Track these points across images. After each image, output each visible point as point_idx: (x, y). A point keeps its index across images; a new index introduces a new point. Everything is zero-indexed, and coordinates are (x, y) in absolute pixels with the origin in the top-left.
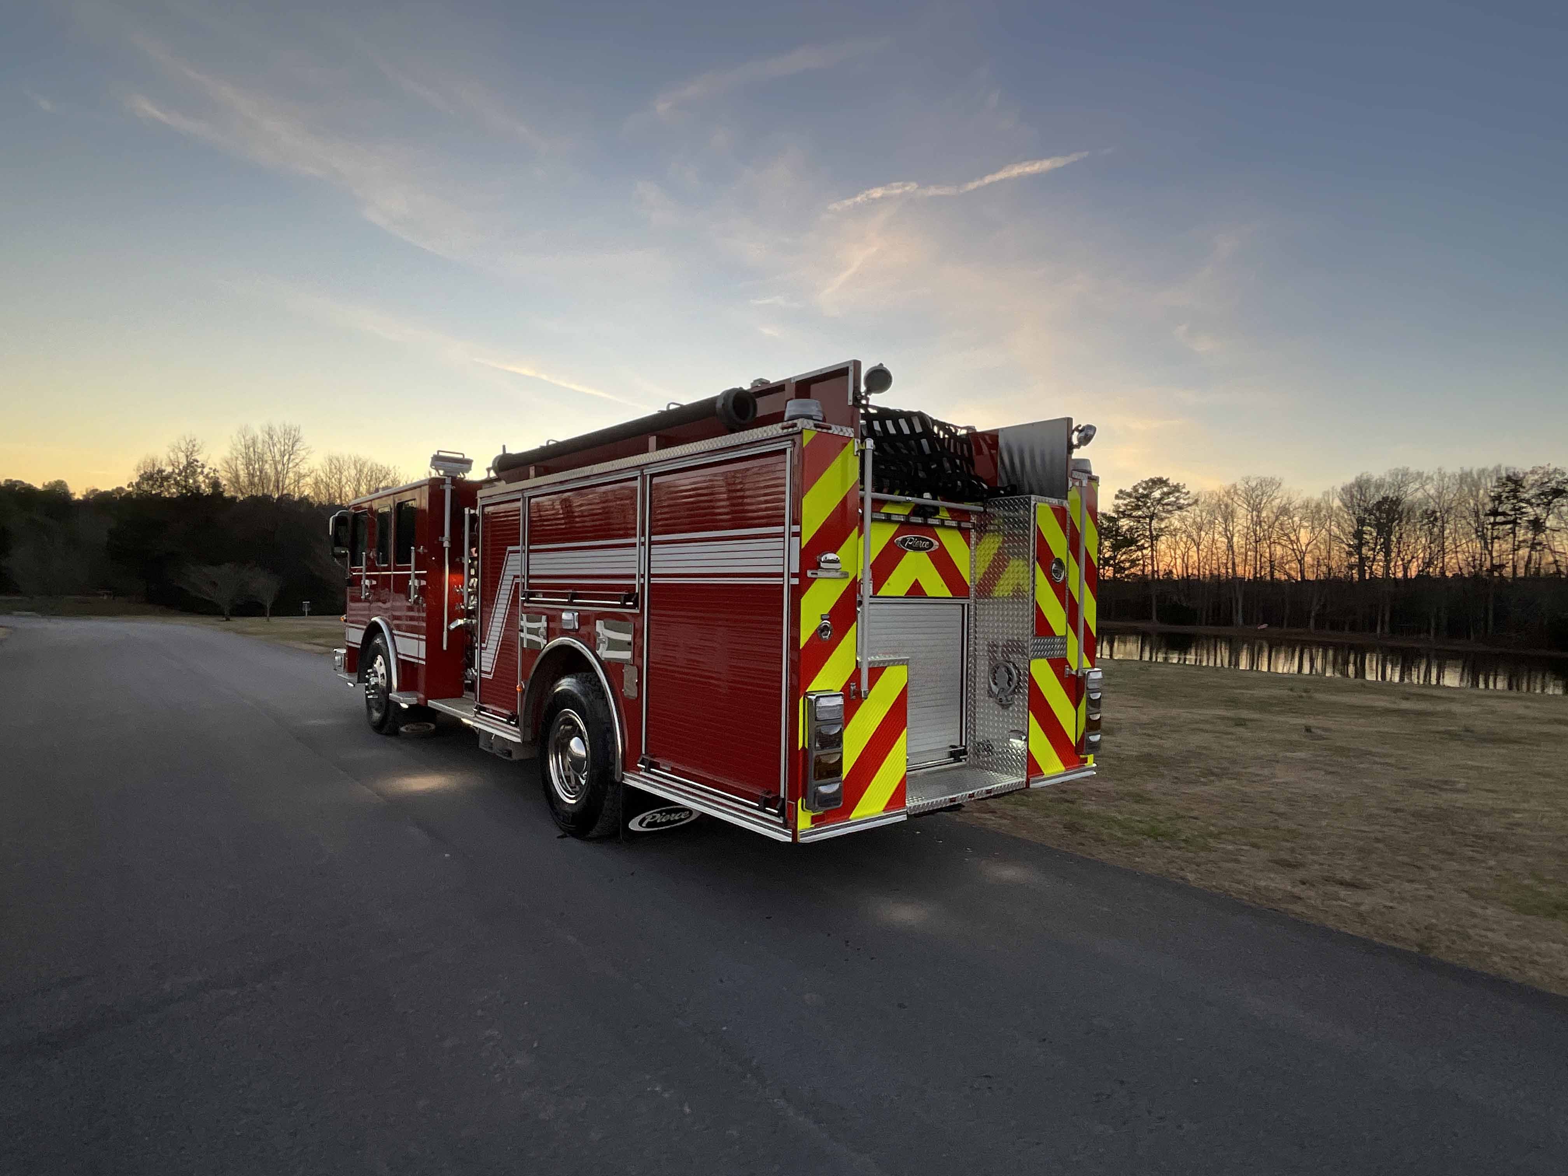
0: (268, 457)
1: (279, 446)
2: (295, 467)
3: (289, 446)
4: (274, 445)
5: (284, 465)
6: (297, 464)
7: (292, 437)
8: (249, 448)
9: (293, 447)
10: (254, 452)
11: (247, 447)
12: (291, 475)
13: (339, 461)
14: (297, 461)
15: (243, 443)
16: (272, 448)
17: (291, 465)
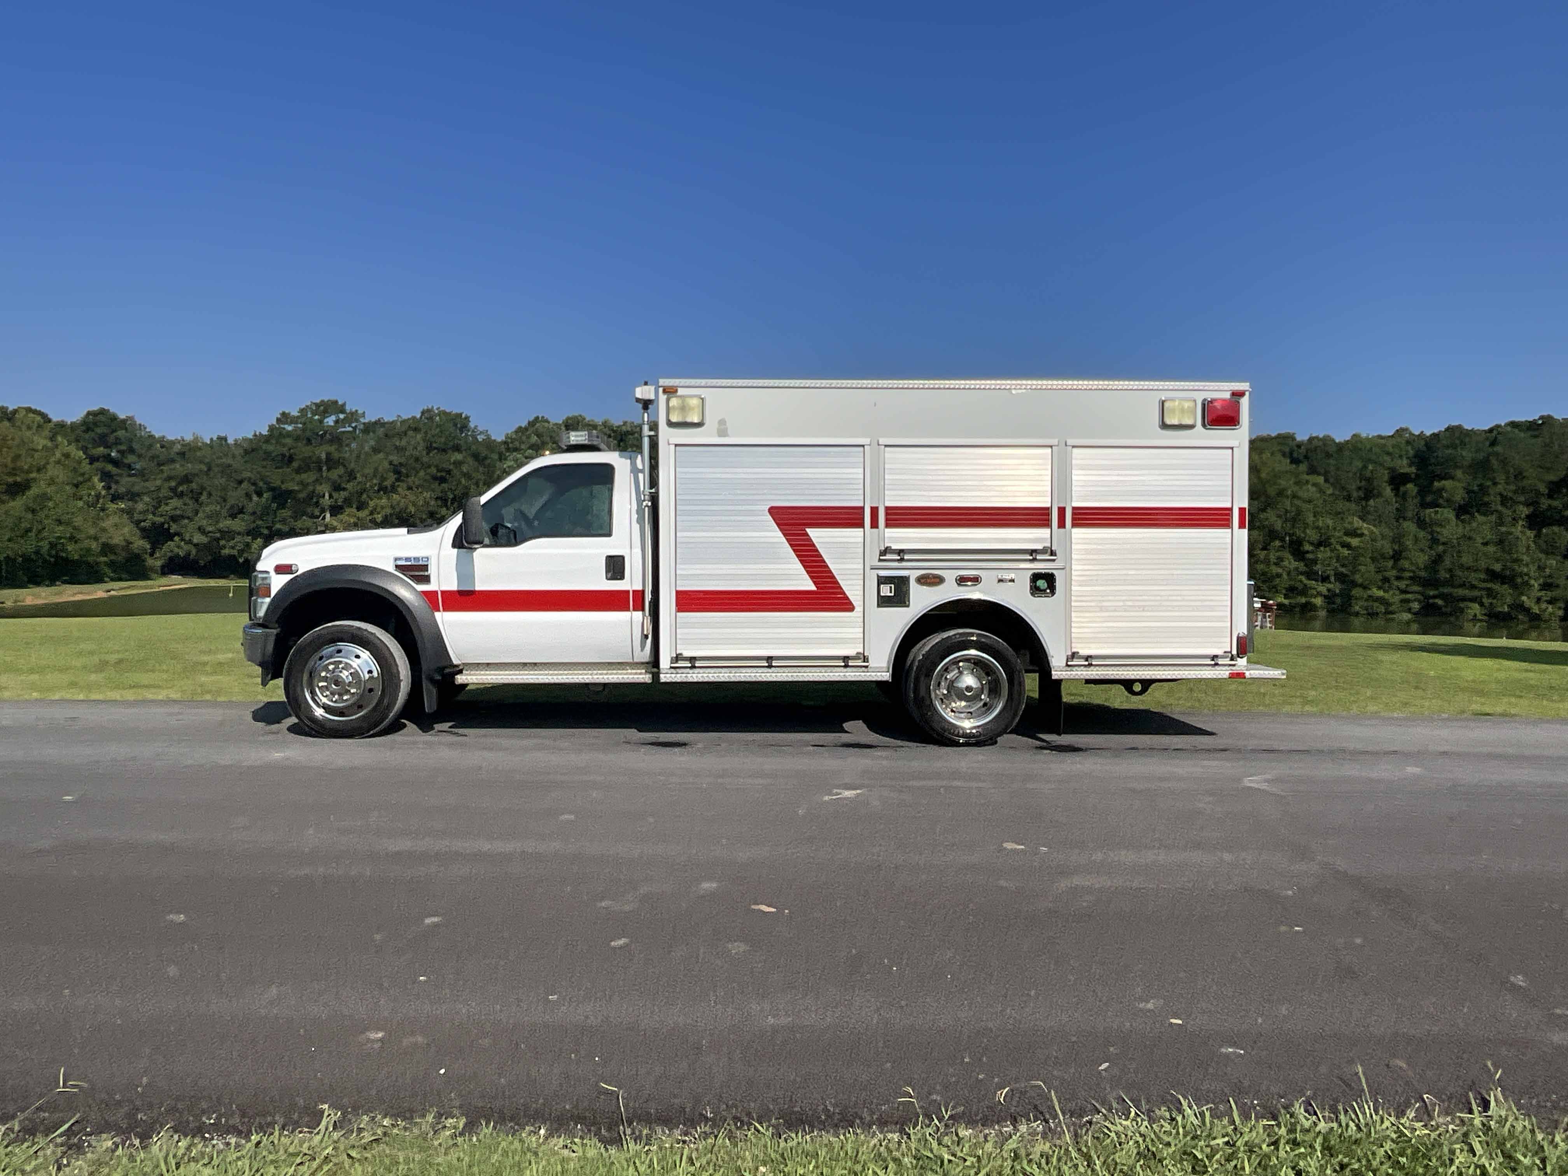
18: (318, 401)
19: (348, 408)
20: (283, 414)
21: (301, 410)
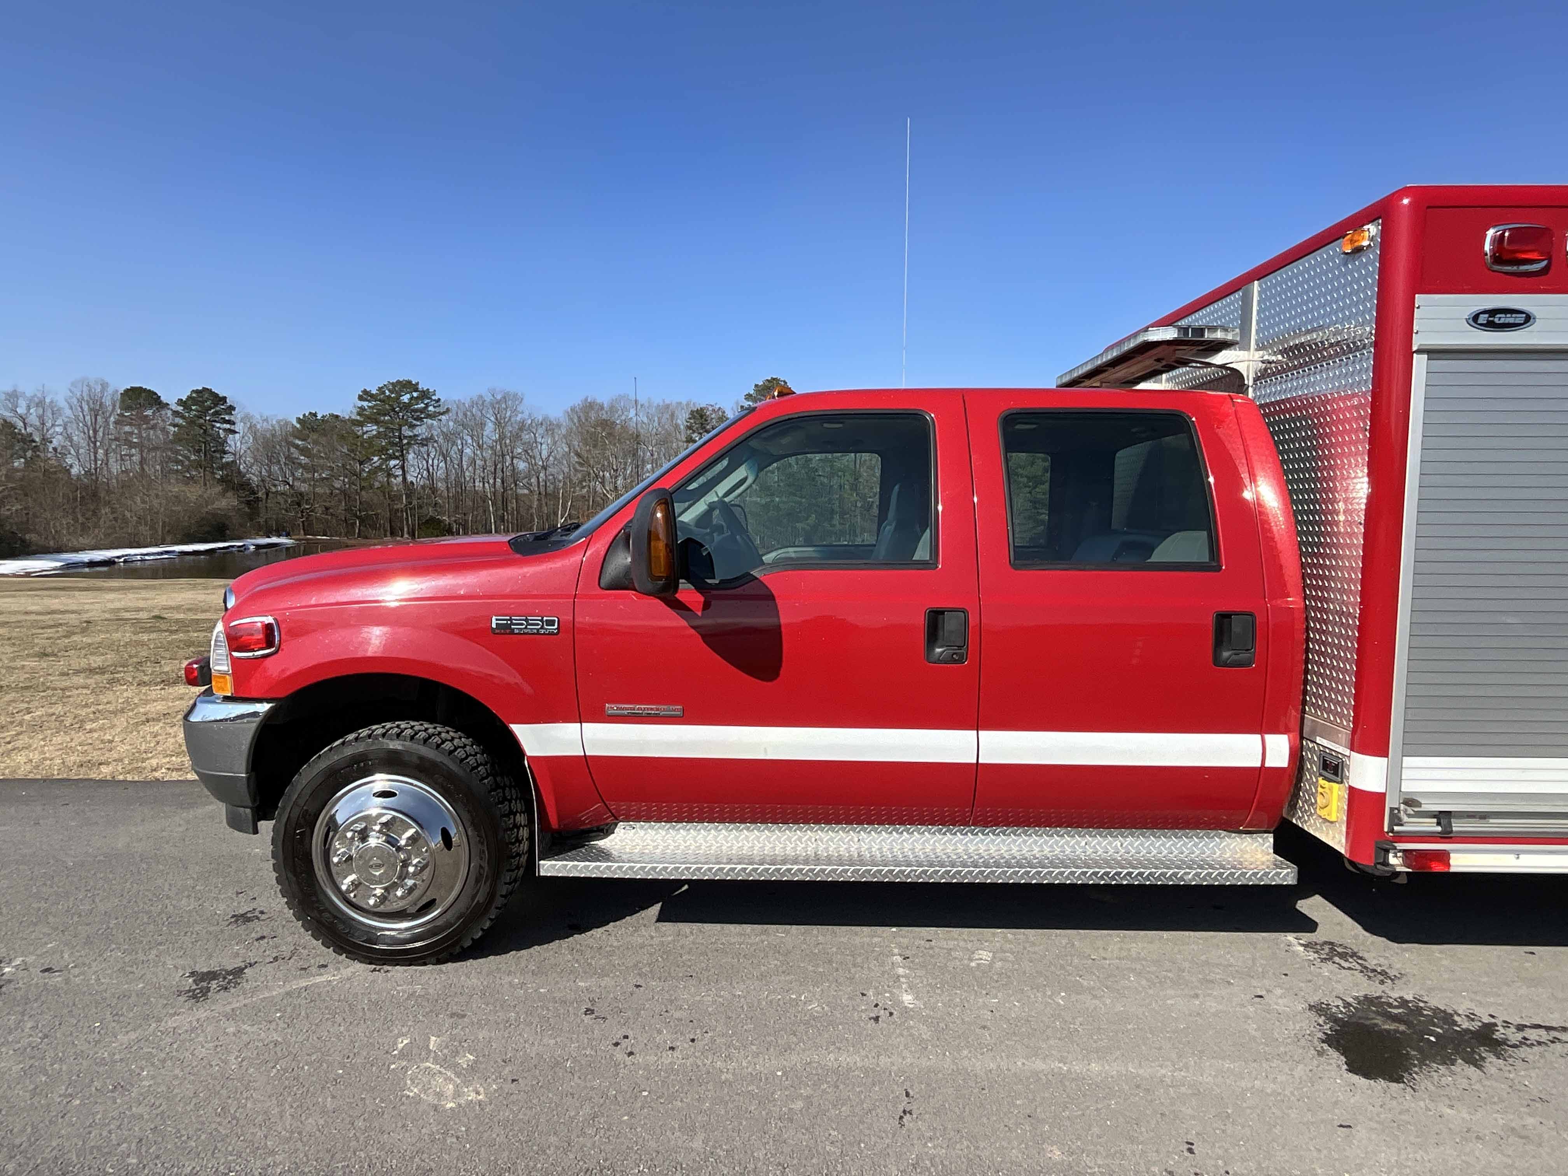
18: (395, 381)
19: (420, 387)
20: (365, 392)
21: (380, 389)
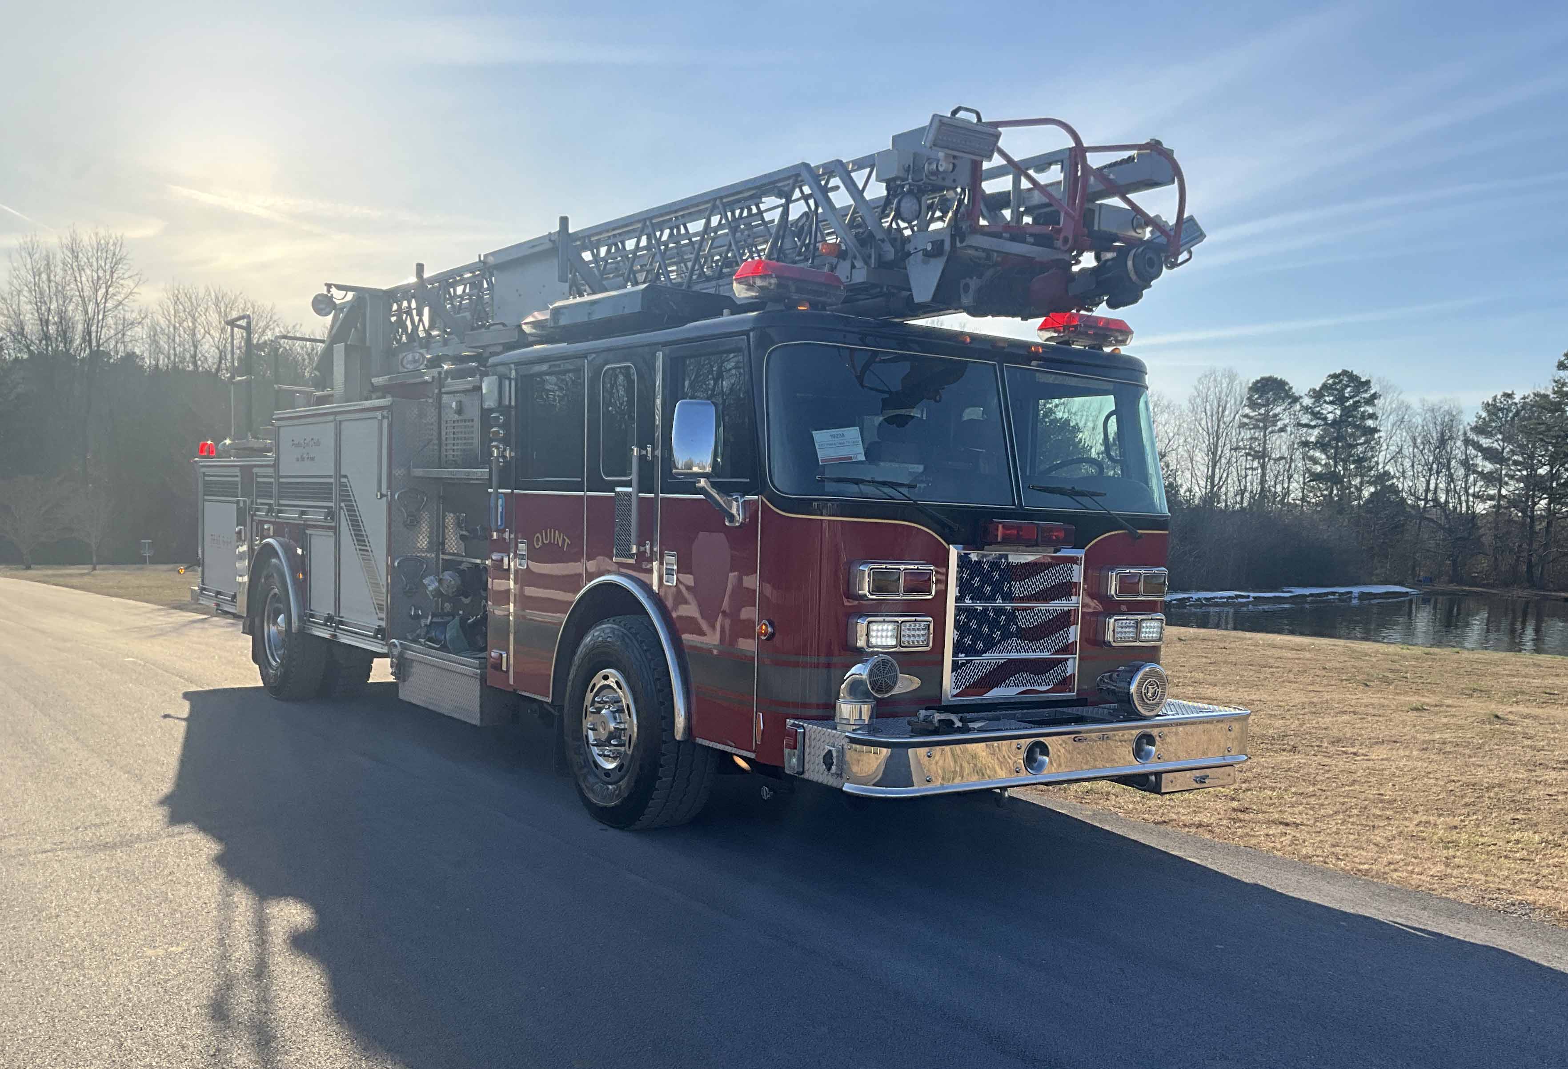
0: (71, 290)
1: (88, 272)
2: (116, 307)
3: (105, 271)
4: (81, 269)
5: (97, 304)
6: (120, 303)
7: (110, 256)
8: (40, 275)
9: (112, 273)
10: (49, 281)
11: (37, 273)
12: (110, 321)
13: (190, 299)
14: (119, 298)
15: (29, 266)
16: (77, 275)
17: (109, 305)
